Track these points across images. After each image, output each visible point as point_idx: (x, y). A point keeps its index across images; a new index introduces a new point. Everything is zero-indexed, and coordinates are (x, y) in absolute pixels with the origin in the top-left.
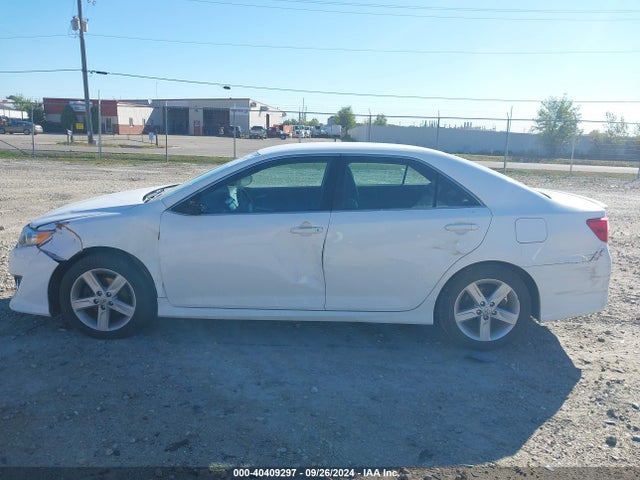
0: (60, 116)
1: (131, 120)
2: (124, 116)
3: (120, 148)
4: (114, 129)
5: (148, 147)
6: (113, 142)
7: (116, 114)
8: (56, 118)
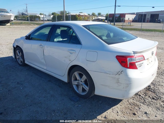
0: (112, 18)
1: (129, 19)
2: (127, 17)
3: (121, 26)
4: (124, 21)
5: (127, 26)
6: (120, 24)
7: (125, 17)
8: (111, 19)
